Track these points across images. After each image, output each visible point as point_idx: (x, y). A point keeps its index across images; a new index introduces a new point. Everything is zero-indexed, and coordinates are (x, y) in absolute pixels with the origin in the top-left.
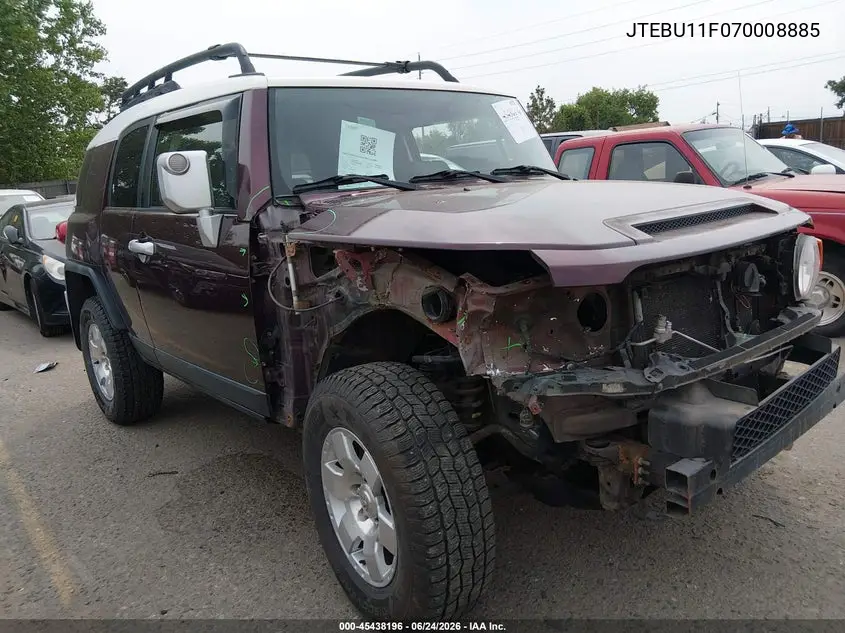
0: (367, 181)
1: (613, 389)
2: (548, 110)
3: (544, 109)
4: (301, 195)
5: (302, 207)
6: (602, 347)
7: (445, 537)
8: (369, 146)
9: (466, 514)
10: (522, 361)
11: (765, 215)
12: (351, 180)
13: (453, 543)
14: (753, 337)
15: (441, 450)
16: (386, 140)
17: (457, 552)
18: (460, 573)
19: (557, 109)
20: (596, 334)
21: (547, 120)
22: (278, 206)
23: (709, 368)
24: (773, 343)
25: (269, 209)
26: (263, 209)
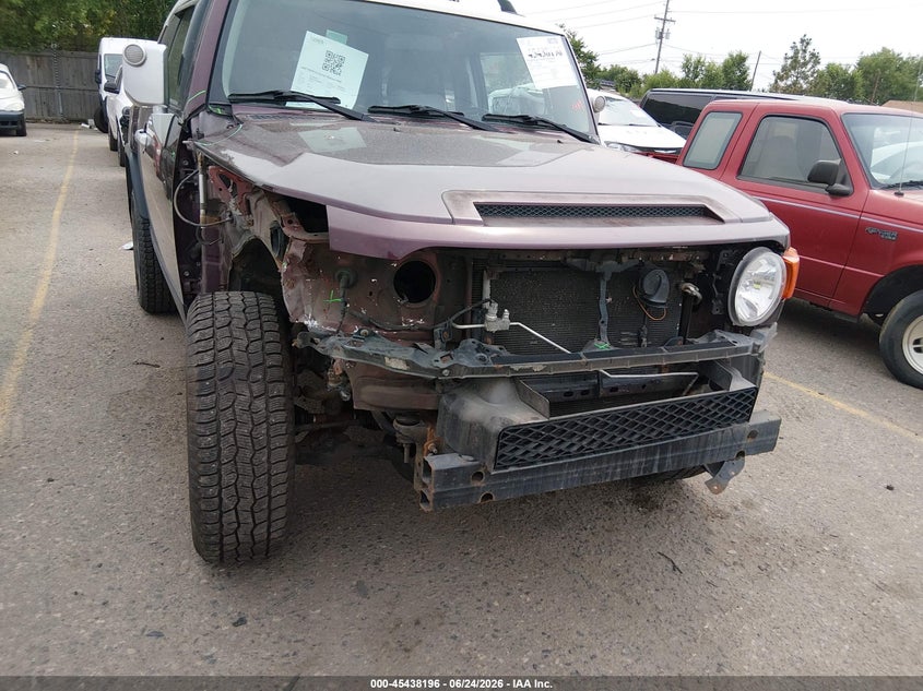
0: (312, 101)
1: (396, 364)
2: (809, 66)
3: (805, 64)
4: (233, 105)
5: (230, 116)
6: (421, 322)
7: (219, 471)
8: (334, 64)
9: (249, 455)
10: (336, 318)
11: (709, 221)
12: (295, 97)
13: (228, 479)
14: (612, 348)
15: (242, 388)
16: (356, 61)
17: (233, 488)
18: (235, 508)
19: (821, 67)
20: (413, 305)
21: (805, 78)
22: (210, 112)
23: (516, 367)
24: (636, 360)
25: (201, 114)
26: (195, 113)
